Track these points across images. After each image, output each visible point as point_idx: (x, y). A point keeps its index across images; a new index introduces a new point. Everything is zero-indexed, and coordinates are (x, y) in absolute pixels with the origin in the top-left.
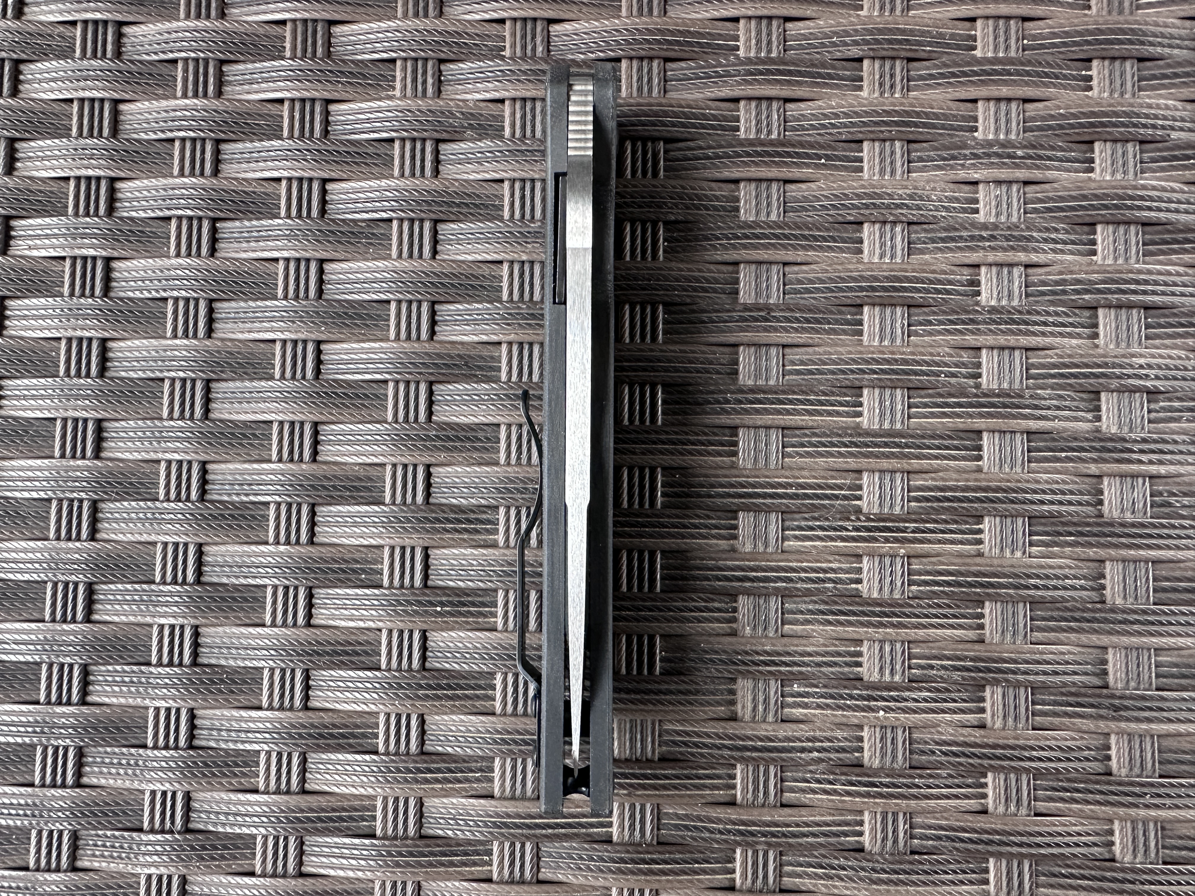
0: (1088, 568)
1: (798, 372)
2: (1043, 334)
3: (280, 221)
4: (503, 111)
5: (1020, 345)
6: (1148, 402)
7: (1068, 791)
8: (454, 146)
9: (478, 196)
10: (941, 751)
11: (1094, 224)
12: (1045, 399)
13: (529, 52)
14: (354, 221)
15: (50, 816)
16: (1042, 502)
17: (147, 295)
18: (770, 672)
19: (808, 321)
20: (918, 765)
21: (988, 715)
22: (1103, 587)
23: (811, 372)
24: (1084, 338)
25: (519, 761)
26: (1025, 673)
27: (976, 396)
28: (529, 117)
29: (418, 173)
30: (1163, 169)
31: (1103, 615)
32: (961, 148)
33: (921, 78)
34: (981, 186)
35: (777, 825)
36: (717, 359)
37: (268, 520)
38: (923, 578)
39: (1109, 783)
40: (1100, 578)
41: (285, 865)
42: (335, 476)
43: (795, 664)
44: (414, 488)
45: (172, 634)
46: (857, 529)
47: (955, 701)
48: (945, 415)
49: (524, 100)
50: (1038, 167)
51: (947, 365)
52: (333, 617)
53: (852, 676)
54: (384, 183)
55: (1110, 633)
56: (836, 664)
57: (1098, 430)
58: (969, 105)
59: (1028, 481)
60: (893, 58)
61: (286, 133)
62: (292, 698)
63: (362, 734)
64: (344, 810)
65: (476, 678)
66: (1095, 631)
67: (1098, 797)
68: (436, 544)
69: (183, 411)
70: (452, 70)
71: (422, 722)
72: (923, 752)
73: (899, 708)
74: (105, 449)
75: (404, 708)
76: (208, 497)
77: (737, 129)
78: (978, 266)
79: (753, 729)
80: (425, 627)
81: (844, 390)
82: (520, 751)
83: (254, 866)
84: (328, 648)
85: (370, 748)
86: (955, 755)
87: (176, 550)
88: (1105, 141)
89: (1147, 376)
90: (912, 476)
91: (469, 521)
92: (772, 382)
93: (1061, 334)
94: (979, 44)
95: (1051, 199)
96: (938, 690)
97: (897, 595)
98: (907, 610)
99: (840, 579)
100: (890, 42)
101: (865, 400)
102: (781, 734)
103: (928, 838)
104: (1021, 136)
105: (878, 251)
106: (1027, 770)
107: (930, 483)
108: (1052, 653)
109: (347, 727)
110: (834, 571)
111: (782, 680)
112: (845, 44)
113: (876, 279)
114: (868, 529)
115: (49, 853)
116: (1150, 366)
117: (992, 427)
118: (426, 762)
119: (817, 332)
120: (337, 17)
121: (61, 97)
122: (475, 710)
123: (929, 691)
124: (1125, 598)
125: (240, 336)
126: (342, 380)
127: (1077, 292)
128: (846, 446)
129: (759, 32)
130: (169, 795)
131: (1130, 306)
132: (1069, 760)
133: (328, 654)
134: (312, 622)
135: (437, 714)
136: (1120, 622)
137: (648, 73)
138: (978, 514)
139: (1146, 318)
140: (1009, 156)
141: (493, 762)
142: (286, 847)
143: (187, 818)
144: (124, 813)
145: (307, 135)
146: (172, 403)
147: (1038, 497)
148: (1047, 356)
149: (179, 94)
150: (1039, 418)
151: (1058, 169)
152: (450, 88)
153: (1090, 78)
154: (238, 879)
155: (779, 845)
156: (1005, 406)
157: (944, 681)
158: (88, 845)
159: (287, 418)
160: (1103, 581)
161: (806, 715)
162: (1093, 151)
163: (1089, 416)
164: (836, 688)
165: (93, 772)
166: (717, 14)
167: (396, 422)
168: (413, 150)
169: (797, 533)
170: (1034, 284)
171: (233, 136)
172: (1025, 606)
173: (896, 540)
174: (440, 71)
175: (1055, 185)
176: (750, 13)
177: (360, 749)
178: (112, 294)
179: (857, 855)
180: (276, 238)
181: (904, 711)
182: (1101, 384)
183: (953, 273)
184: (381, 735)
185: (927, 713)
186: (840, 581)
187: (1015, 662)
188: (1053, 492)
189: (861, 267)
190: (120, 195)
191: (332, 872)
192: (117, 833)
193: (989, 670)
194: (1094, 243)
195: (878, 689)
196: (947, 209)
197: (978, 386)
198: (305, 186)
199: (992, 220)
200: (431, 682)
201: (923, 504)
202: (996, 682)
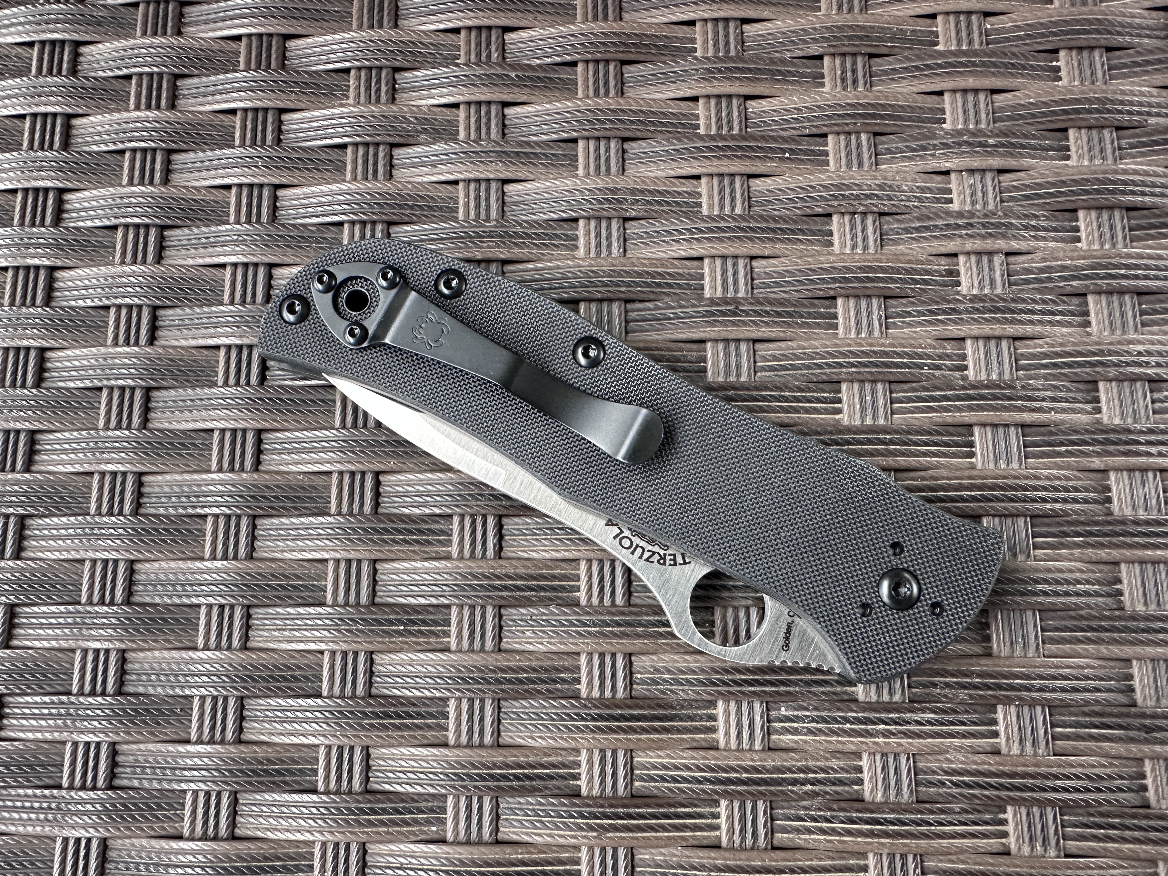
0: (1101, 572)
1: (772, 369)
2: (1031, 322)
3: (228, 227)
4: (458, 116)
5: (1007, 334)
6: (1151, 391)
7: (1100, 827)
8: (409, 150)
9: (431, 198)
10: (951, 782)
11: (1075, 211)
12: (1038, 390)
13: (484, 58)
14: (304, 225)
16: (1044, 500)
17: (89, 303)
18: (754, 693)
19: (779, 314)
20: (925, 798)
21: (1002, 740)
22: (1120, 593)
23: (784, 368)
24: (1075, 327)
25: (475, 799)
26: (1041, 690)
27: (964, 388)
28: (484, 120)
29: (370, 176)
30: (1143, 154)
31: (1123, 623)
32: (929, 138)
36: (684, 356)
39: (1147, 817)
40: (1115, 583)
42: (278, 487)
43: (783, 683)
44: (362, 497)
45: (96, 660)
47: (964, 724)
48: (931, 409)
49: (479, 103)
50: (1012, 155)
51: (930, 357)
53: (846, 697)
54: (334, 187)
55: (1132, 643)
57: (1098, 422)
58: (936, 98)
59: (1027, 478)
60: (854, 55)
61: (237, 142)
63: (300, 770)
65: (427, 705)
66: (1116, 642)
67: (1137, 834)
68: (384, 557)
69: (120, 421)
70: (406, 78)
71: (367, 757)
72: (931, 784)
73: (900, 732)
74: (36, 462)
75: (346, 740)
76: (142, 511)
77: (697, 127)
78: (955, 255)
79: (738, 759)
80: (371, 647)
81: (821, 385)
82: (475, 787)
85: (307, 786)
86: (968, 786)
87: (105, 569)
89: (1147, 363)
91: (421, 532)
92: (743, 379)
93: (1051, 323)
94: (941, 39)
95: (1027, 186)
96: (944, 711)
100: (850, 38)
101: (844, 396)
102: (770, 764)
104: (991, 126)
105: (849, 243)
106: (1052, 803)
108: (1069, 667)
109: (282, 762)
111: (767, 702)
112: (805, 42)
113: (848, 269)
116: (1149, 353)
117: (983, 420)
118: (370, 801)
119: (789, 325)
120: (292, 31)
121: (14, 112)
122: (425, 742)
124: (1146, 604)
125: (184, 343)
126: (288, 386)
129: (716, 33)
131: (1122, 292)
132: (1099, 790)
133: (264, 679)
134: (250, 644)
135: (382, 746)
136: (1144, 631)
137: (605, 76)
139: (1140, 304)
140: (981, 145)
141: (446, 801)
145: (259, 142)
146: (109, 412)
147: (1039, 494)
148: (1036, 346)
149: (132, 107)
151: (1033, 157)
152: (405, 95)
153: (1058, 69)
156: (995, 398)
157: (950, 700)
160: (1119, 587)
161: (796, 742)
162: (1067, 139)
163: (1088, 407)
164: (829, 710)
166: (674, 19)
168: (366, 154)
170: (1017, 273)
171: (184, 146)
172: (1034, 614)
174: (394, 80)
175: (1031, 173)
176: (706, 16)
177: (297, 787)
178: (54, 304)
180: (224, 244)
181: (906, 734)
182: (1098, 373)
183: (929, 262)
184: (321, 771)
187: (1028, 677)
188: (1055, 489)
189: (832, 258)
190: (68, 207)
193: (999, 687)
194: (1077, 229)
195: (876, 711)
196: (919, 199)
197: (965, 378)
198: (255, 193)
199: (968, 208)
200: (377, 710)
202: (1008, 701)
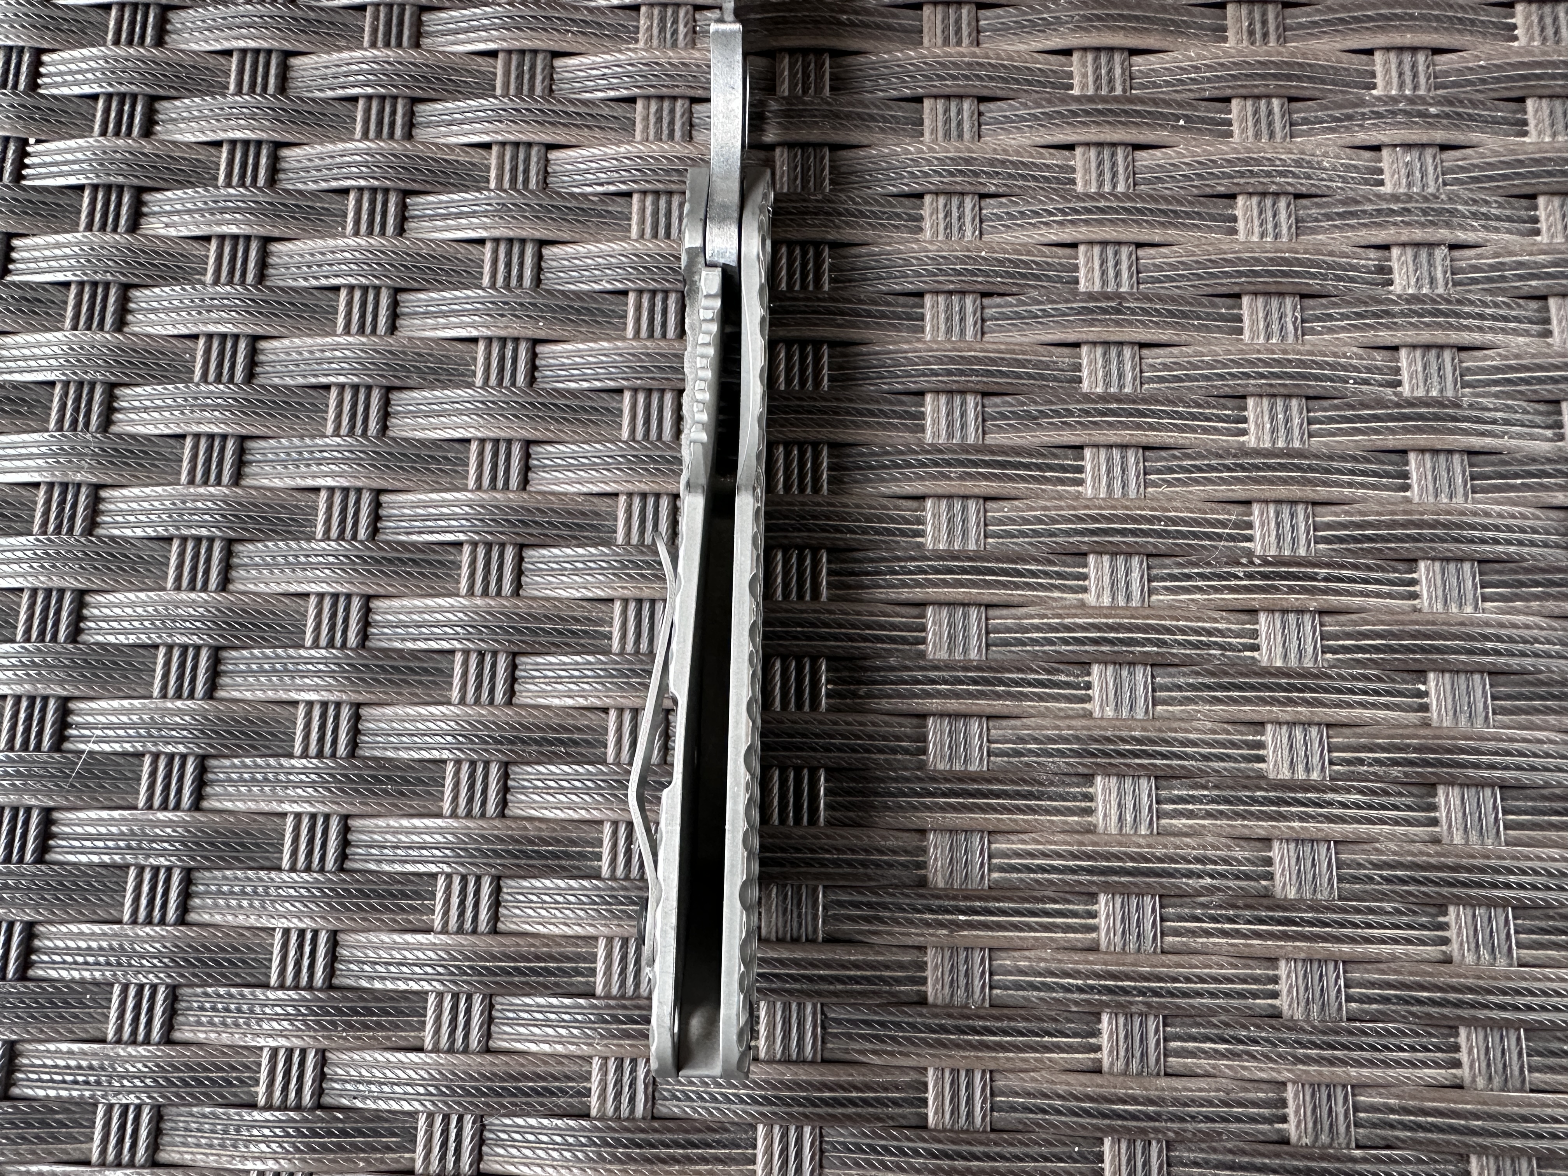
15: (142, 966)
33: (1301, 26)
34: (1385, 152)
35: (1159, 979)
37: (460, 567)
38: (1341, 642)
41: (466, 1037)
46: (1250, 576)
52: (543, 694)
56: (1230, 758)
62: (484, 803)
64: (553, 958)
83: (422, 1040)
84: (537, 735)
88: (1541, 97)
90: (1319, 509)
97: (1308, 663)
98: (1322, 683)
99: (1230, 644)
103: (1370, 1000)
107: (1342, 518)
110: (1221, 633)
114: (1265, 576)
115: (136, 1020)
123: (1361, 792)
127: (1521, 278)
128: (1229, 469)
130: (309, 936)
138: (1411, 557)
142: (468, 1011)
143: (331, 971)
144: (244, 962)
150: (1482, 434)
154: (401, 1056)
155: (1163, 1006)
158: (191, 1009)
159: (491, 435)
165: (204, 907)
167: (634, 440)
169: (1168, 584)
173: (1304, 590)
179: (1273, 1022)
185: (1360, 822)
186: (1232, 647)
191: (533, 1047)
192: (233, 990)
201: (1335, 546)
